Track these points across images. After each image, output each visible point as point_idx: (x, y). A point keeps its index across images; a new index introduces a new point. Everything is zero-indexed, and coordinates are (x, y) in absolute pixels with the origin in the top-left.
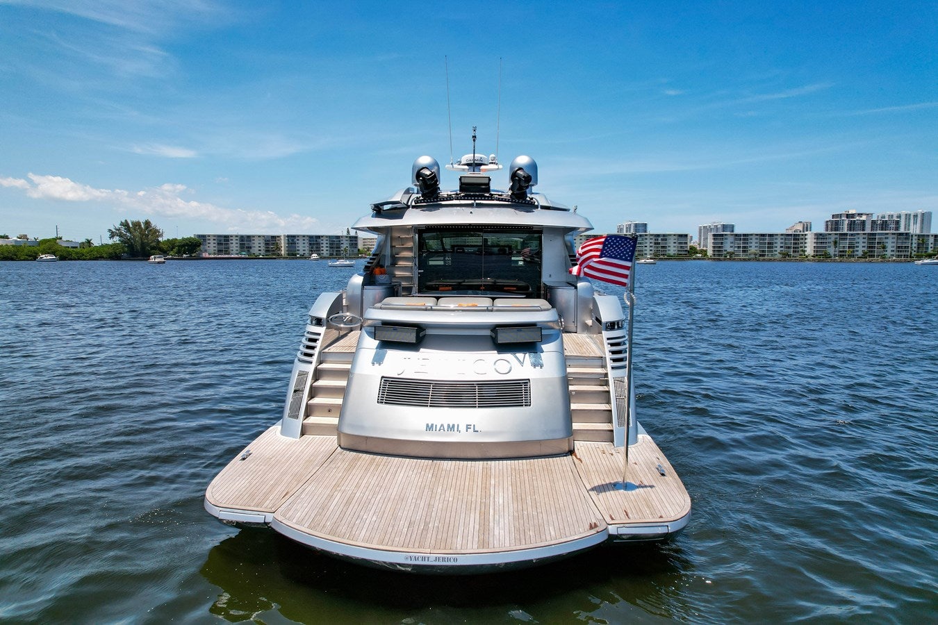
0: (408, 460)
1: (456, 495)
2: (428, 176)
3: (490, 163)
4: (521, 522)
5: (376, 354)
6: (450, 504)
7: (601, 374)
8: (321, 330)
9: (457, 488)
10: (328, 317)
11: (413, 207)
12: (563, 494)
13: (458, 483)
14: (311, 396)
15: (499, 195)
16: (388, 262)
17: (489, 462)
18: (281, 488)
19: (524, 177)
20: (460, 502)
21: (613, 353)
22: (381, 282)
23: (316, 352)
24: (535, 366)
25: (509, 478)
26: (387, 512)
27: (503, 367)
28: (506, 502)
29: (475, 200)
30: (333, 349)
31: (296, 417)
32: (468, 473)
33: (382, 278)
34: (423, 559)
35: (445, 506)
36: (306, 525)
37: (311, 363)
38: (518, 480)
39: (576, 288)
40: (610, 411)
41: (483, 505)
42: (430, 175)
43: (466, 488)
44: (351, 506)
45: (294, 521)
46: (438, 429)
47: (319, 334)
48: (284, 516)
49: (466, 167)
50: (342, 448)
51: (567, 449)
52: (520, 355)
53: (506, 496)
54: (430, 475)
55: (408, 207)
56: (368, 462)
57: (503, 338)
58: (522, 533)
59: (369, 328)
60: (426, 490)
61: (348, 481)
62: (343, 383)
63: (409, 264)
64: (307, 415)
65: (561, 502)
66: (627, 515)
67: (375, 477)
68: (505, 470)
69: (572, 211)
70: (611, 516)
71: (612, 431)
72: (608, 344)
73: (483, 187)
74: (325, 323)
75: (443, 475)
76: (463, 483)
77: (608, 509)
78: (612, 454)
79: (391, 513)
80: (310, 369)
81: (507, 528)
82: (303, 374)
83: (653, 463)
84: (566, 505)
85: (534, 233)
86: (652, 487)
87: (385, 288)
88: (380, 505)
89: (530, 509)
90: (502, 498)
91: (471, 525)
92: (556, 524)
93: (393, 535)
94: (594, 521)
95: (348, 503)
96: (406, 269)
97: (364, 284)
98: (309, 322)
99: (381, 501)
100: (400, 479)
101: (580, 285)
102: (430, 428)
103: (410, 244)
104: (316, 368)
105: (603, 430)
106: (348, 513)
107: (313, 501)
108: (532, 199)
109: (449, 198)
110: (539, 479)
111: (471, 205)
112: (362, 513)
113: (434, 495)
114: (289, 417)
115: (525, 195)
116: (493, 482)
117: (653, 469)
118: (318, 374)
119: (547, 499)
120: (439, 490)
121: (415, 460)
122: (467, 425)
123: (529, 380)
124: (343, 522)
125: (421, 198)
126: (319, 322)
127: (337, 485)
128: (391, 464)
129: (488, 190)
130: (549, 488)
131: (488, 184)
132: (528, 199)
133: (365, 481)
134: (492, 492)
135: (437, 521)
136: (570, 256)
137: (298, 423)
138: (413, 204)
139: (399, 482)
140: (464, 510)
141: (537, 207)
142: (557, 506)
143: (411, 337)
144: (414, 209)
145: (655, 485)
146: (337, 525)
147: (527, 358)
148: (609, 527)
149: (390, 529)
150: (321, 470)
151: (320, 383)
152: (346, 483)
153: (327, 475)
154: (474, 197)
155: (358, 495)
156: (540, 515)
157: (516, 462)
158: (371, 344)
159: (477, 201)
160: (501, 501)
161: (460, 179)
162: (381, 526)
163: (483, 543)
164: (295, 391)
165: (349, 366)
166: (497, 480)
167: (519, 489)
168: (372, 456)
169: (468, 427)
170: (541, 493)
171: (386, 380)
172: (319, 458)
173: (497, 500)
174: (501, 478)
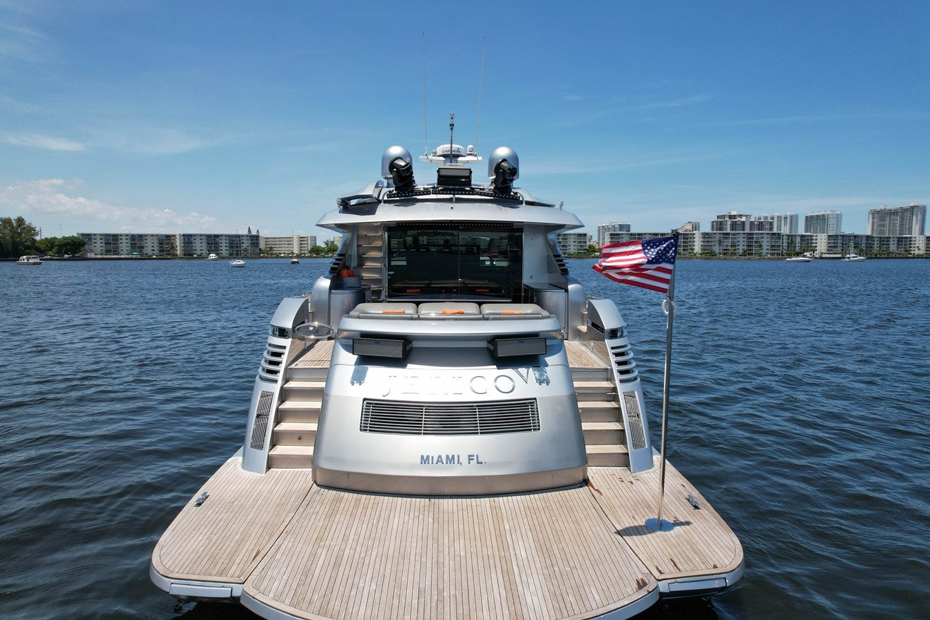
0: (400, 499)
1: (468, 545)
2: (404, 167)
3: (468, 155)
4: (555, 582)
5: (356, 372)
6: (463, 562)
7: (608, 388)
8: (287, 342)
9: (467, 537)
10: (294, 327)
11: (385, 202)
12: (594, 539)
14: (277, 422)
15: (481, 189)
16: (354, 263)
17: (496, 499)
18: (249, 546)
19: (509, 169)
20: (474, 557)
21: (619, 363)
22: (348, 285)
23: (282, 368)
24: (540, 383)
25: (525, 520)
26: (387, 575)
27: (505, 384)
28: (529, 554)
29: (454, 195)
30: (300, 364)
31: (261, 447)
32: (475, 515)
33: (350, 281)
35: (458, 563)
36: (287, 601)
37: (276, 381)
38: (536, 522)
39: (567, 290)
40: (623, 431)
41: (503, 560)
42: (406, 166)
43: (478, 537)
44: (342, 569)
45: (271, 595)
46: (435, 462)
47: (284, 347)
48: (257, 588)
49: (442, 158)
50: (318, 485)
51: (581, 478)
52: (523, 370)
53: (527, 545)
54: (431, 520)
55: (380, 202)
56: (353, 503)
57: (504, 350)
58: (560, 599)
59: (344, 341)
60: (430, 542)
61: (332, 532)
62: (316, 404)
63: (378, 265)
64: (273, 445)
65: (594, 551)
66: (676, 566)
67: (365, 526)
68: (517, 510)
69: (557, 207)
70: (657, 568)
71: (627, 454)
72: (613, 354)
73: (463, 180)
74: (290, 333)
75: (446, 519)
77: (651, 558)
78: (632, 483)
79: (393, 577)
80: (276, 389)
81: (540, 593)
82: (267, 396)
83: (681, 493)
84: (601, 555)
85: (513, 231)
86: (688, 523)
87: (355, 292)
88: (377, 567)
90: (523, 549)
91: (496, 591)
92: (597, 584)
93: (401, 612)
94: (640, 577)
96: (374, 270)
97: (331, 288)
98: (270, 332)
99: (378, 560)
100: (395, 526)
101: (570, 287)
102: (425, 460)
103: (378, 243)
104: (282, 388)
105: (617, 454)
106: (339, 580)
107: (292, 564)
108: (516, 193)
109: (426, 192)
110: (560, 520)
111: (450, 200)
112: (356, 580)
113: (441, 549)
114: (252, 447)
115: (509, 189)
116: (507, 527)
117: (683, 500)
118: (285, 395)
119: (576, 548)
120: (446, 541)
121: (409, 499)
122: (470, 456)
123: (535, 399)
125: (395, 192)
126: (282, 333)
127: (319, 539)
128: (380, 505)
129: (469, 183)
130: (575, 532)
131: (469, 178)
132: (512, 193)
133: (353, 532)
134: (510, 542)
135: (452, 587)
136: (555, 256)
137: (262, 455)
138: (386, 198)
139: (395, 530)
140: (481, 569)
141: (521, 203)
142: (592, 558)
143: (397, 352)
144: (387, 205)
145: (692, 521)
146: (326, 598)
147: (531, 373)
148: (659, 583)
149: (396, 602)
150: (296, 517)
151: (288, 405)
152: (330, 537)
153: (305, 525)
154: (453, 191)
155: (347, 552)
156: (575, 571)
157: (527, 496)
158: (348, 359)
159: (457, 196)
160: (523, 553)
161: (438, 171)
162: (384, 599)
163: (516, 617)
164: (258, 416)
165: (322, 385)
166: (511, 524)
167: (540, 536)
168: (355, 495)
169: (470, 458)
170: (567, 540)
171: (369, 403)
172: (293, 499)
173: (518, 552)
174: (515, 520)
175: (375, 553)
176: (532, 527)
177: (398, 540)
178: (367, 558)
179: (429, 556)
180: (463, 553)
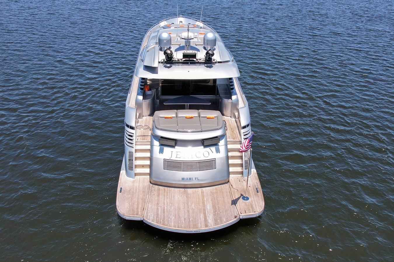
1: (195, 206)
2: (170, 54)
3: (195, 38)
4: (216, 216)
5: (160, 149)
6: (194, 210)
9: (195, 203)
17: (203, 189)
18: (140, 206)
19: (211, 54)
20: (197, 209)
21: (245, 139)
22: (148, 94)
23: (134, 142)
24: (217, 153)
25: (210, 197)
26: (176, 215)
31: (132, 170)
32: (197, 195)
33: (149, 92)
34: (191, 231)
36: (155, 222)
37: (133, 147)
38: (213, 197)
40: (243, 164)
41: (204, 210)
43: (198, 203)
44: (165, 213)
45: (151, 221)
46: (186, 179)
47: (133, 134)
48: (147, 218)
49: (184, 40)
50: (152, 184)
51: (227, 180)
52: (212, 149)
53: (210, 205)
54: (185, 197)
56: (163, 190)
58: (216, 220)
59: (155, 137)
60: (186, 204)
61: (160, 201)
62: (149, 156)
66: (245, 212)
67: (168, 199)
68: (208, 193)
70: (241, 212)
71: (243, 171)
72: (243, 135)
74: (134, 128)
75: (189, 197)
76: (196, 200)
77: (240, 209)
78: (242, 182)
80: (133, 150)
81: (212, 219)
82: (131, 153)
83: (255, 186)
84: (228, 208)
89: (218, 210)
91: (202, 219)
92: (225, 217)
93: (181, 226)
94: (236, 215)
99: (173, 210)
100: (176, 199)
102: (183, 179)
104: (135, 150)
105: (240, 171)
106: (165, 216)
107: (153, 211)
110: (219, 197)
112: (169, 216)
113: (188, 207)
114: (129, 170)
116: (205, 199)
117: (255, 188)
118: (136, 152)
119: (222, 206)
120: (190, 204)
122: (196, 178)
123: (215, 159)
124: (165, 220)
127: (158, 204)
133: (166, 201)
134: (206, 204)
135: (192, 218)
137: (133, 173)
139: (176, 201)
140: (199, 213)
143: (173, 144)
147: (214, 149)
148: (240, 216)
149: (179, 222)
150: (149, 196)
151: (138, 155)
152: (160, 203)
154: (189, 61)
155: (166, 207)
156: (221, 213)
158: (157, 143)
160: (209, 208)
162: (177, 221)
163: (206, 226)
164: (129, 160)
167: (214, 202)
168: (163, 187)
170: (220, 203)
171: (165, 160)
172: (146, 189)
173: (208, 207)
174: (208, 197)
175: (172, 208)
176: (212, 200)
177: (178, 204)
178: (171, 209)
179: (186, 209)
180: (194, 208)
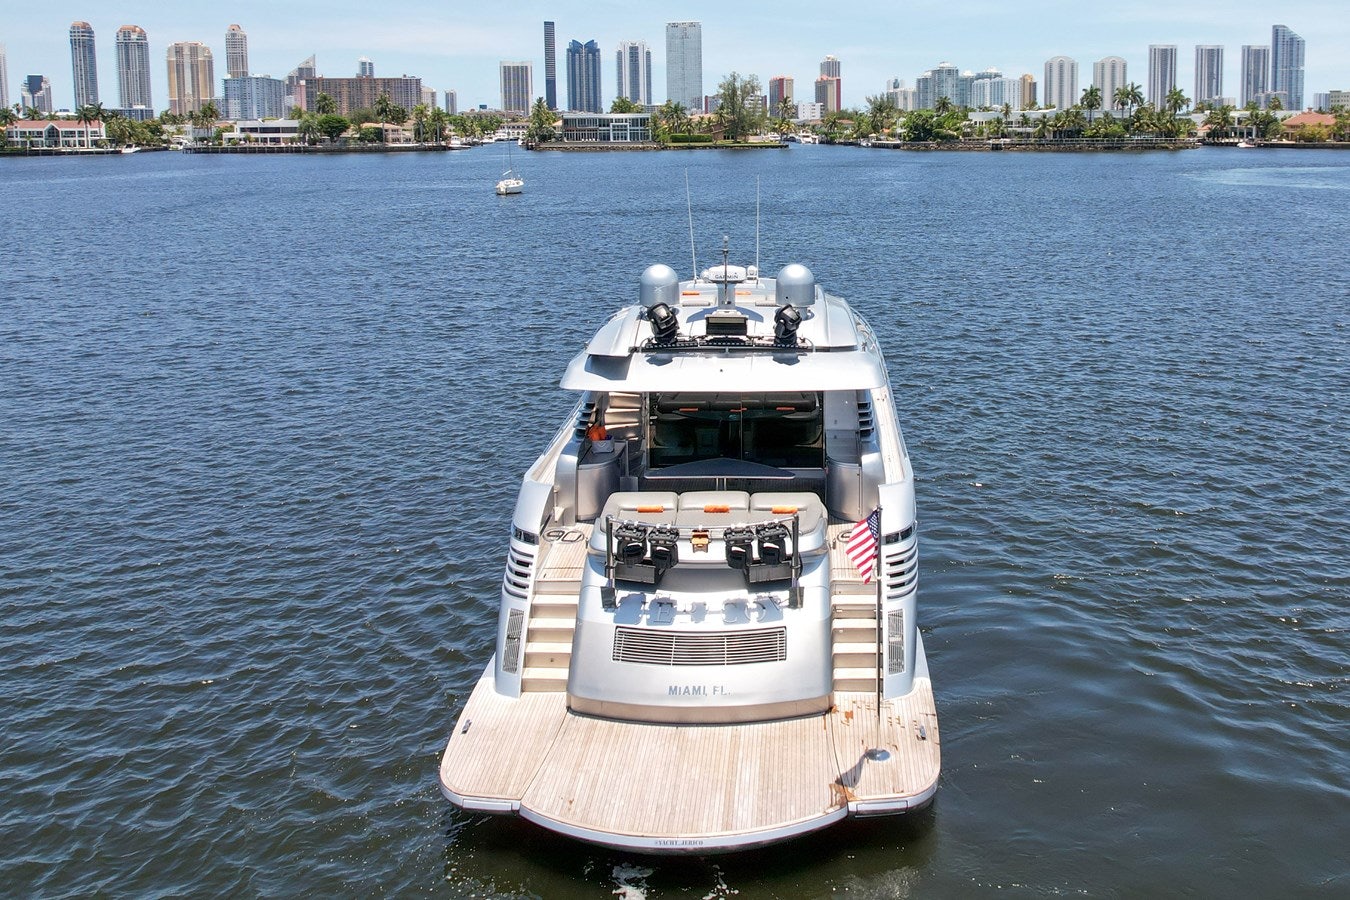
0: (651, 727)
4: (765, 801)
7: (874, 604)
8: (534, 549)
10: (541, 529)
12: (812, 768)
13: (705, 757)
14: (530, 642)
15: (759, 339)
17: (740, 727)
18: (519, 770)
19: (791, 320)
20: (706, 780)
21: (894, 575)
22: (599, 453)
23: (530, 581)
24: (793, 608)
25: (759, 749)
26: (634, 793)
28: (752, 778)
29: (726, 346)
30: (548, 573)
31: (514, 670)
32: (715, 743)
34: (672, 843)
36: (557, 813)
37: (526, 597)
38: (768, 750)
39: (861, 465)
40: (881, 653)
41: (729, 784)
42: (667, 317)
44: (597, 788)
45: (544, 808)
46: (682, 692)
47: (532, 556)
48: (532, 803)
49: (715, 286)
50: (573, 713)
51: (827, 707)
52: (776, 595)
53: (753, 771)
54: (675, 749)
56: (606, 731)
58: (764, 812)
59: (596, 558)
60: (671, 767)
61: (588, 759)
62: (570, 624)
64: (526, 667)
66: (869, 790)
67: (616, 754)
68: (755, 738)
71: (881, 679)
72: (888, 564)
73: (738, 328)
75: (688, 749)
76: (709, 757)
79: (638, 795)
80: (525, 606)
81: (750, 809)
82: (517, 613)
83: (918, 723)
84: (812, 781)
88: (626, 787)
89: (775, 786)
90: (749, 774)
91: (717, 806)
93: (642, 819)
95: (593, 786)
97: (579, 464)
98: (513, 534)
100: (643, 752)
102: (673, 691)
104: (532, 604)
105: (870, 678)
106: (595, 797)
107: (557, 784)
108: (804, 340)
109: (693, 342)
111: (721, 351)
112: (609, 798)
114: (504, 668)
115: (793, 337)
116: (741, 755)
117: (915, 730)
118: (535, 611)
119: (794, 774)
120: (685, 767)
121: (658, 727)
122: (715, 687)
123: (785, 628)
124: (592, 808)
125: (654, 341)
126: (528, 538)
127: (578, 765)
128: (631, 733)
130: (798, 760)
131: (744, 325)
132: (798, 342)
133: (606, 759)
134: (739, 768)
135: (683, 804)
137: (516, 678)
138: (644, 346)
139: (642, 756)
140: (709, 790)
142: (803, 781)
143: (648, 577)
146: (586, 811)
147: (782, 597)
148: (849, 803)
149: (638, 814)
150: (556, 745)
151: (540, 623)
152: (586, 764)
153: (564, 750)
154: (726, 342)
155: (601, 776)
157: (769, 726)
158: (597, 581)
159: (729, 347)
160: (747, 778)
161: (707, 319)
162: (630, 812)
163: (727, 826)
164: (509, 637)
165: (576, 601)
166: (746, 753)
167: (767, 763)
168: (608, 723)
169: (715, 689)
170: (789, 765)
171: (621, 632)
172: (550, 727)
173: (743, 777)
174: (750, 749)
175: (624, 778)
177: (645, 766)
178: (618, 781)
